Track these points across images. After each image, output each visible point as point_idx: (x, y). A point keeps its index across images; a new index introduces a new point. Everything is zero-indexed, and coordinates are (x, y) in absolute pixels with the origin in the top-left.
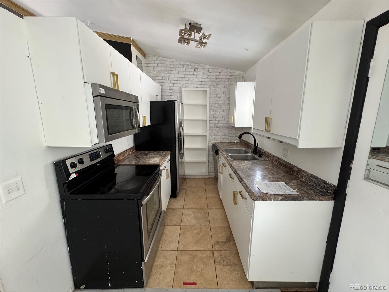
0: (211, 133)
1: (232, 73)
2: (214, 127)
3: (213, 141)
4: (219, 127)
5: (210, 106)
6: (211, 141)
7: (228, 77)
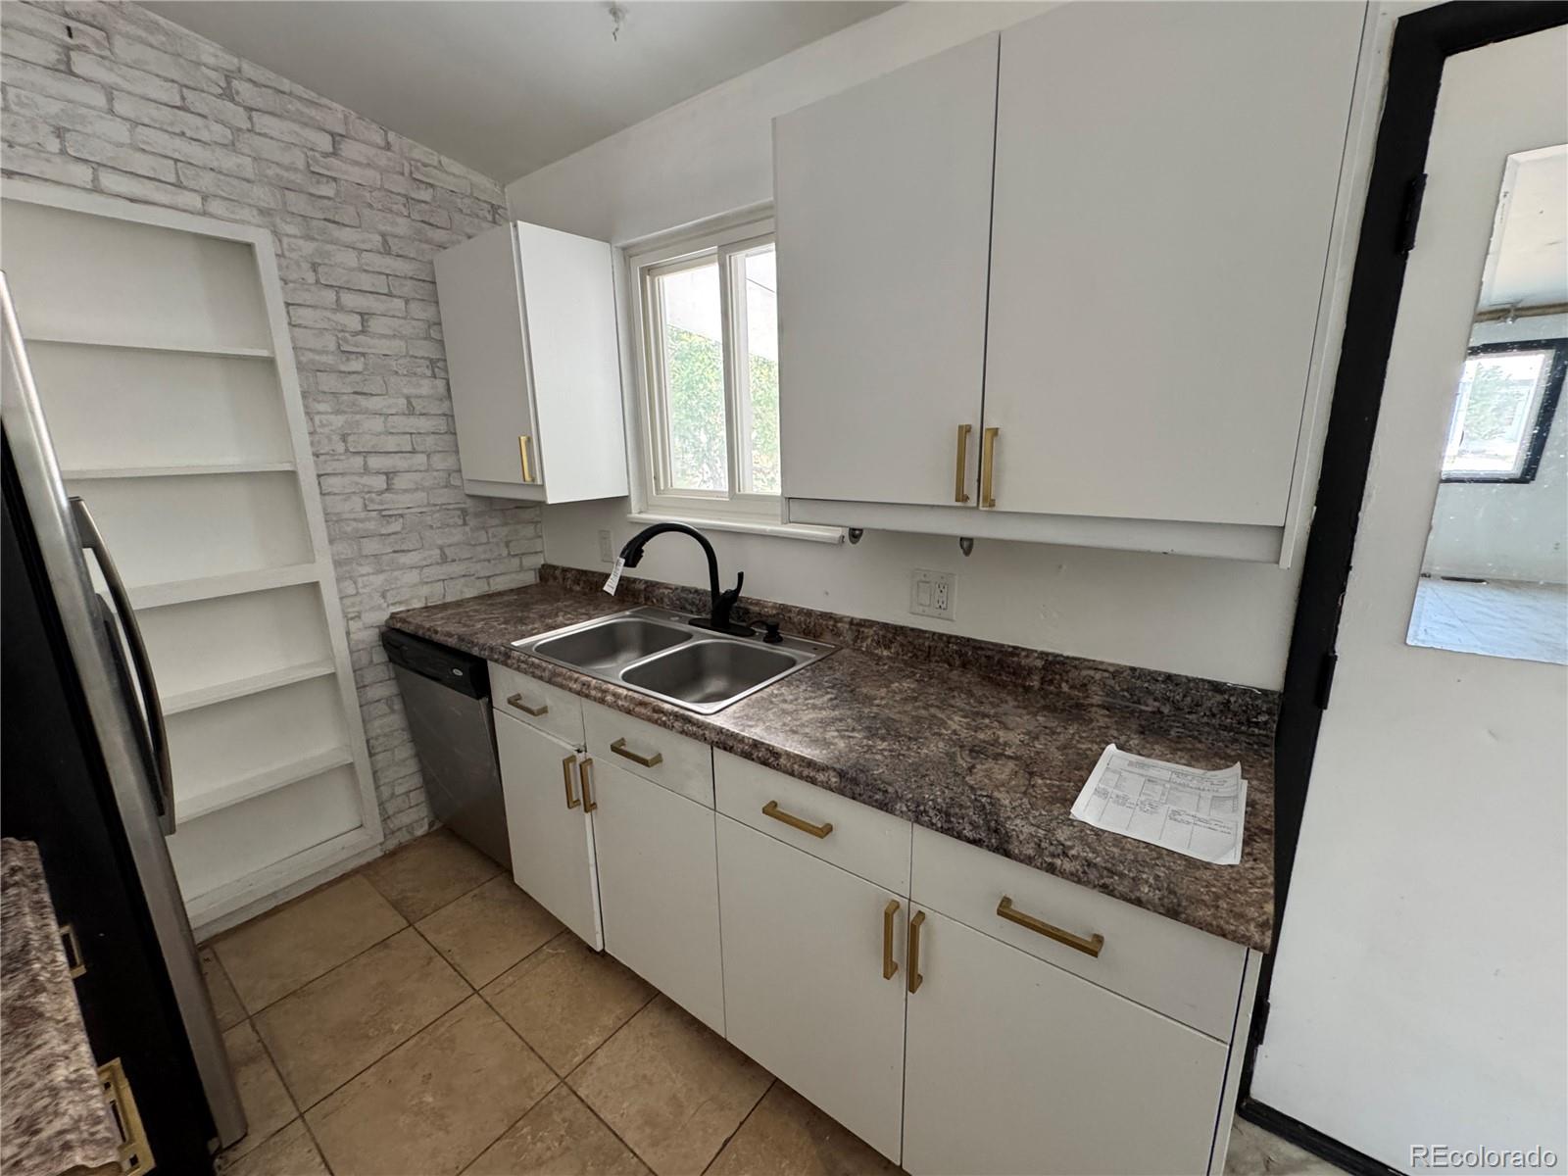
0: (348, 561)
1: (425, 165)
2: (363, 515)
3: (372, 609)
4: (401, 516)
5: (301, 367)
6: (359, 616)
7: (400, 185)
